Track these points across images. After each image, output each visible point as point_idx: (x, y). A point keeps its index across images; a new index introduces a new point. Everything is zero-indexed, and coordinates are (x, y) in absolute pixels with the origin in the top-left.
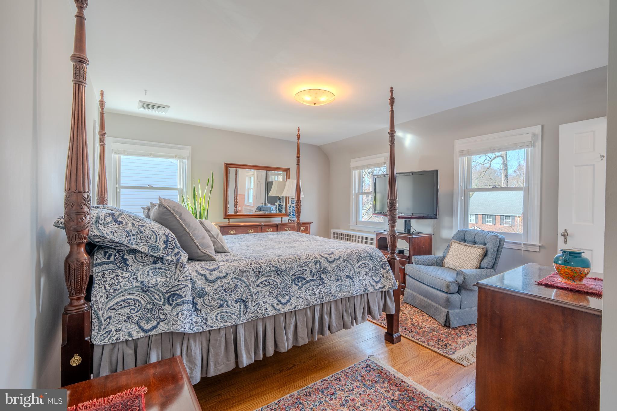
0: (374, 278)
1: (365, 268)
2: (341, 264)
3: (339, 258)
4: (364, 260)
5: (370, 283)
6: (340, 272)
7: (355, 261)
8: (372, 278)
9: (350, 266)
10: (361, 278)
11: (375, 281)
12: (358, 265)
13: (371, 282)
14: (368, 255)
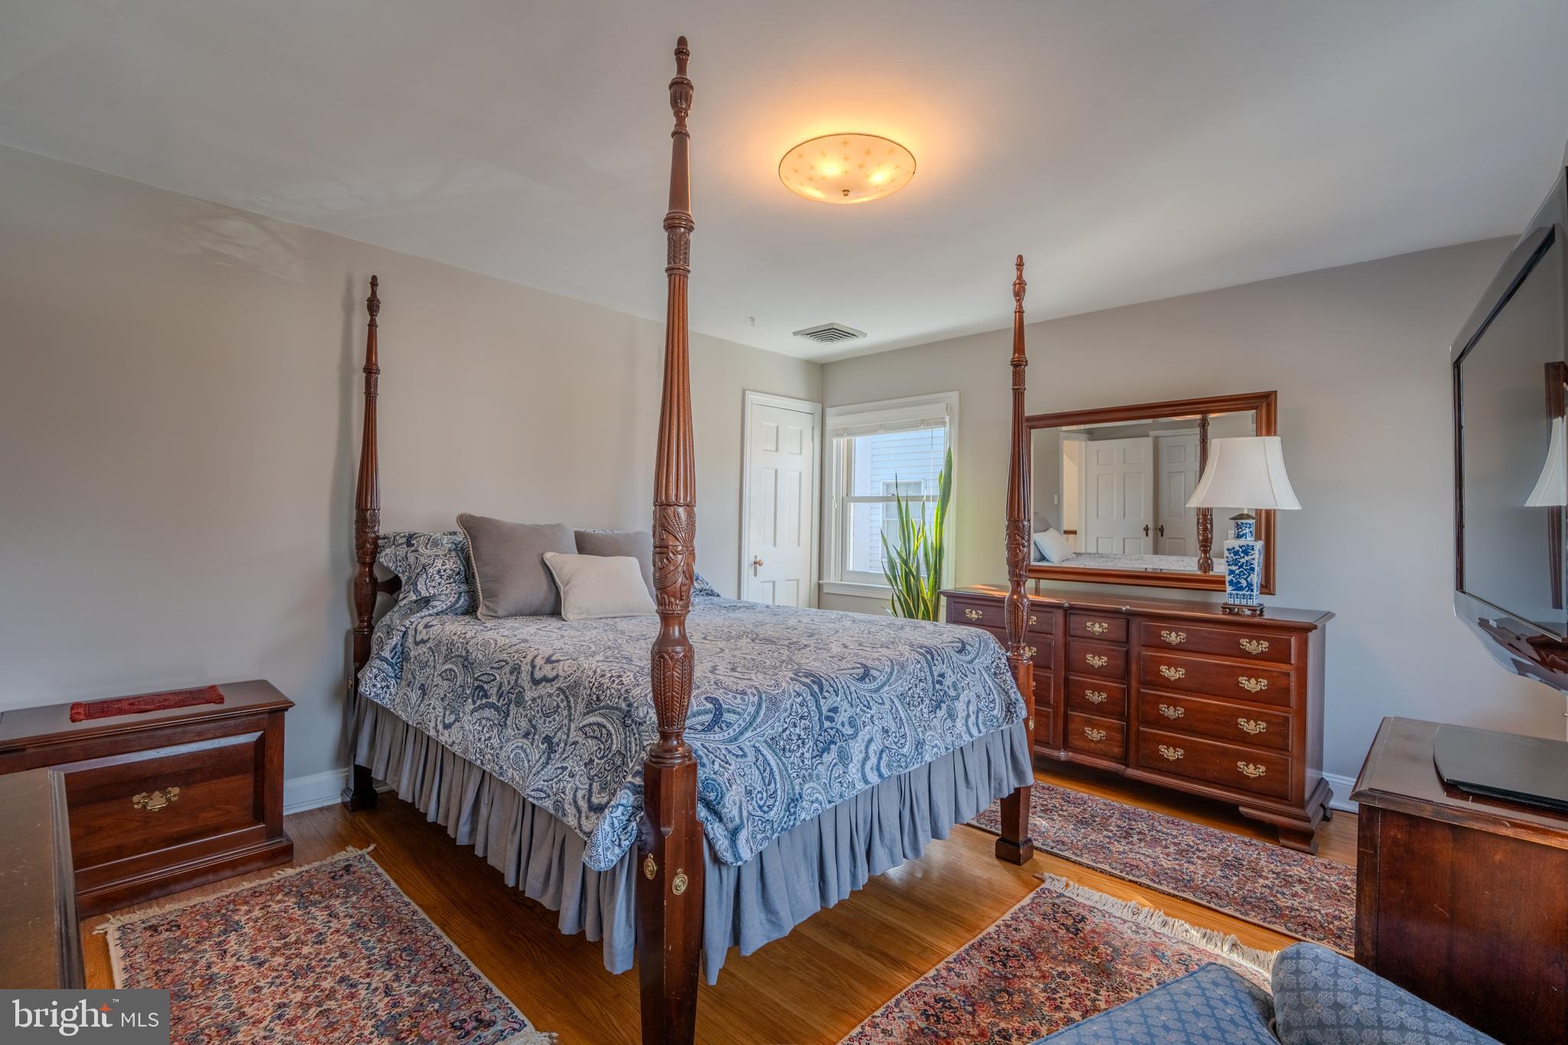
0: (596, 787)
1: (595, 742)
2: (550, 695)
3: (553, 680)
4: (604, 716)
5: (575, 796)
6: (541, 717)
7: (581, 707)
8: (591, 785)
9: (565, 713)
10: (569, 764)
11: (589, 800)
12: (584, 723)
13: (580, 794)
14: (624, 705)
